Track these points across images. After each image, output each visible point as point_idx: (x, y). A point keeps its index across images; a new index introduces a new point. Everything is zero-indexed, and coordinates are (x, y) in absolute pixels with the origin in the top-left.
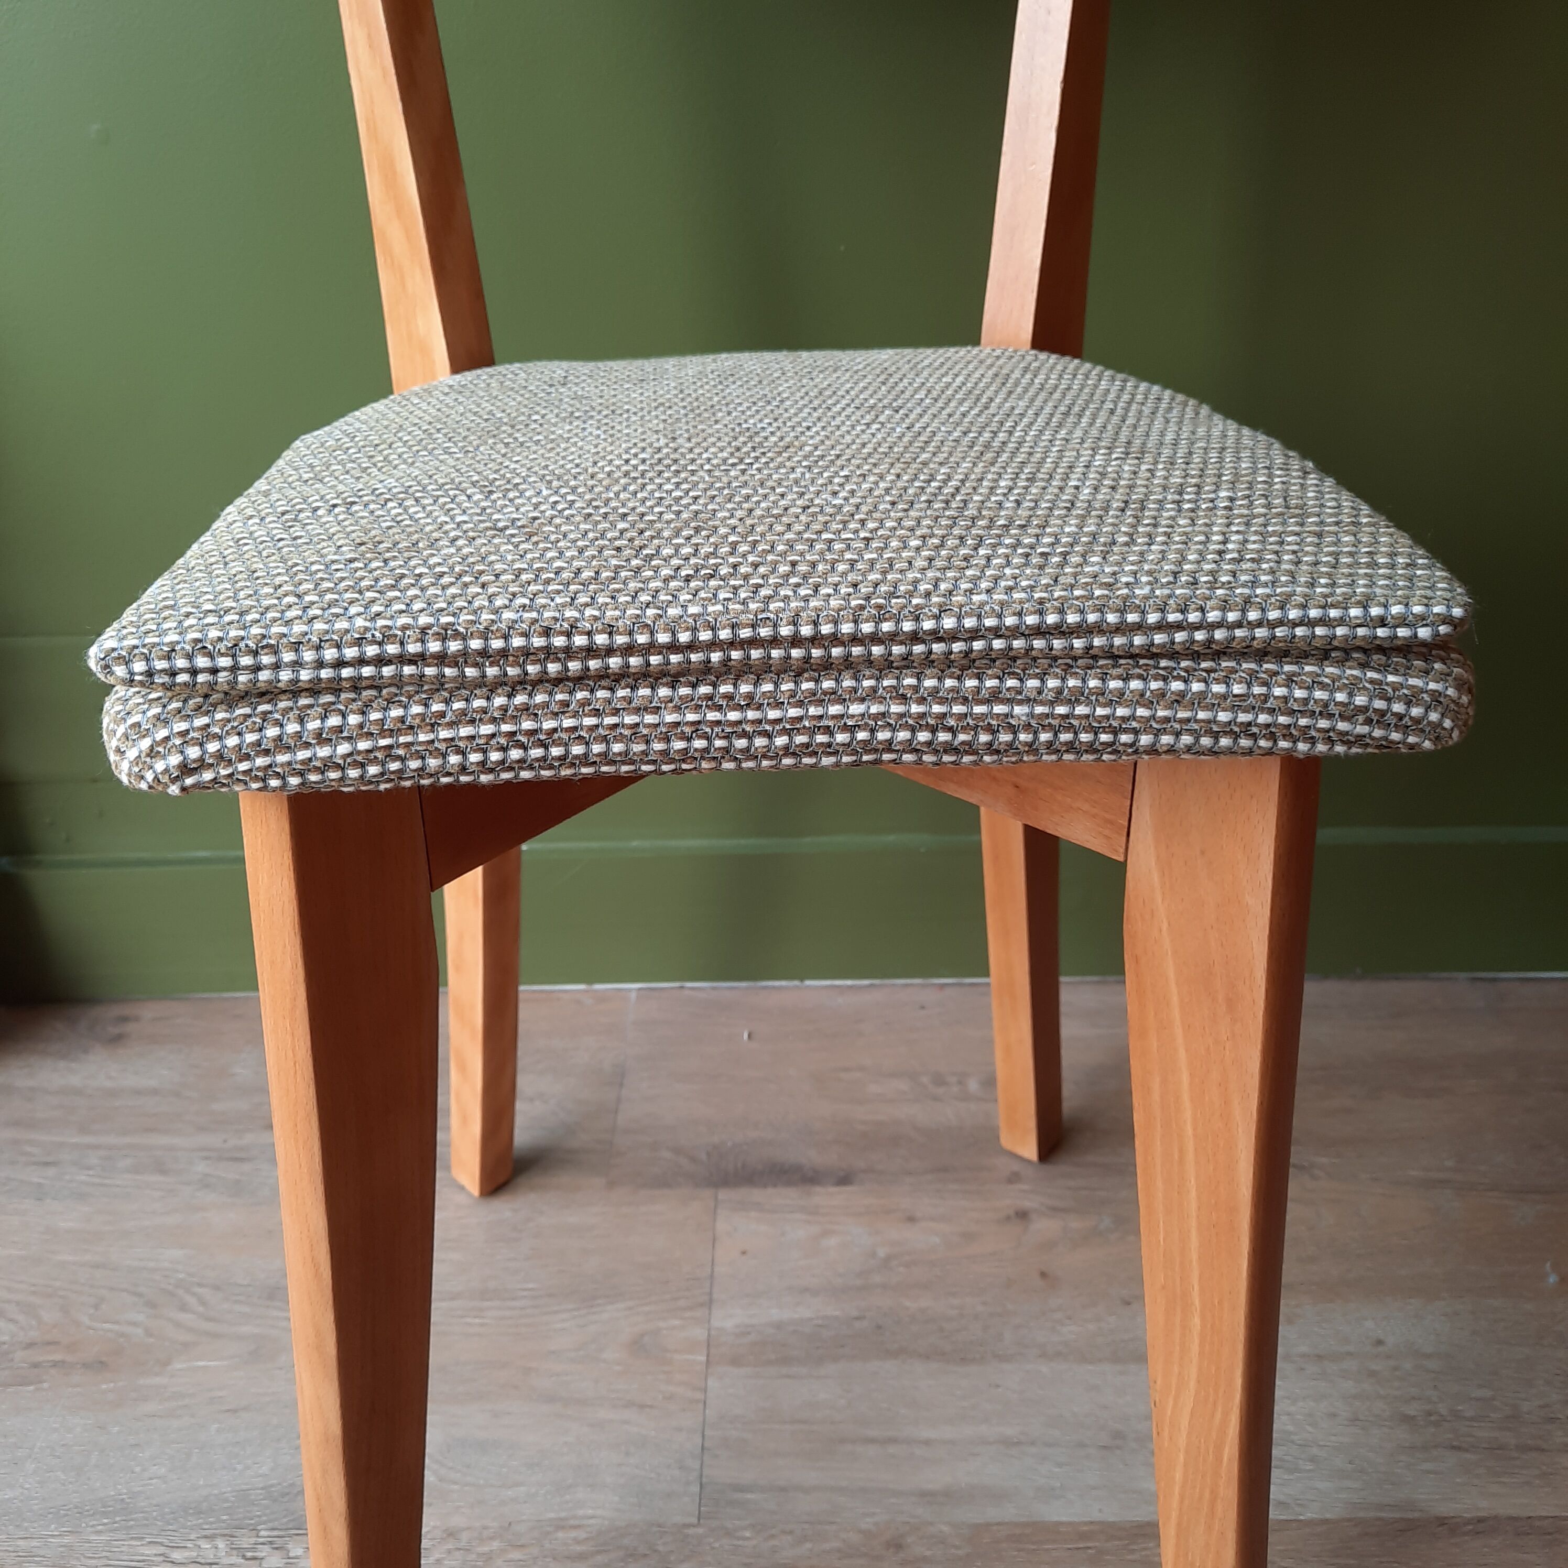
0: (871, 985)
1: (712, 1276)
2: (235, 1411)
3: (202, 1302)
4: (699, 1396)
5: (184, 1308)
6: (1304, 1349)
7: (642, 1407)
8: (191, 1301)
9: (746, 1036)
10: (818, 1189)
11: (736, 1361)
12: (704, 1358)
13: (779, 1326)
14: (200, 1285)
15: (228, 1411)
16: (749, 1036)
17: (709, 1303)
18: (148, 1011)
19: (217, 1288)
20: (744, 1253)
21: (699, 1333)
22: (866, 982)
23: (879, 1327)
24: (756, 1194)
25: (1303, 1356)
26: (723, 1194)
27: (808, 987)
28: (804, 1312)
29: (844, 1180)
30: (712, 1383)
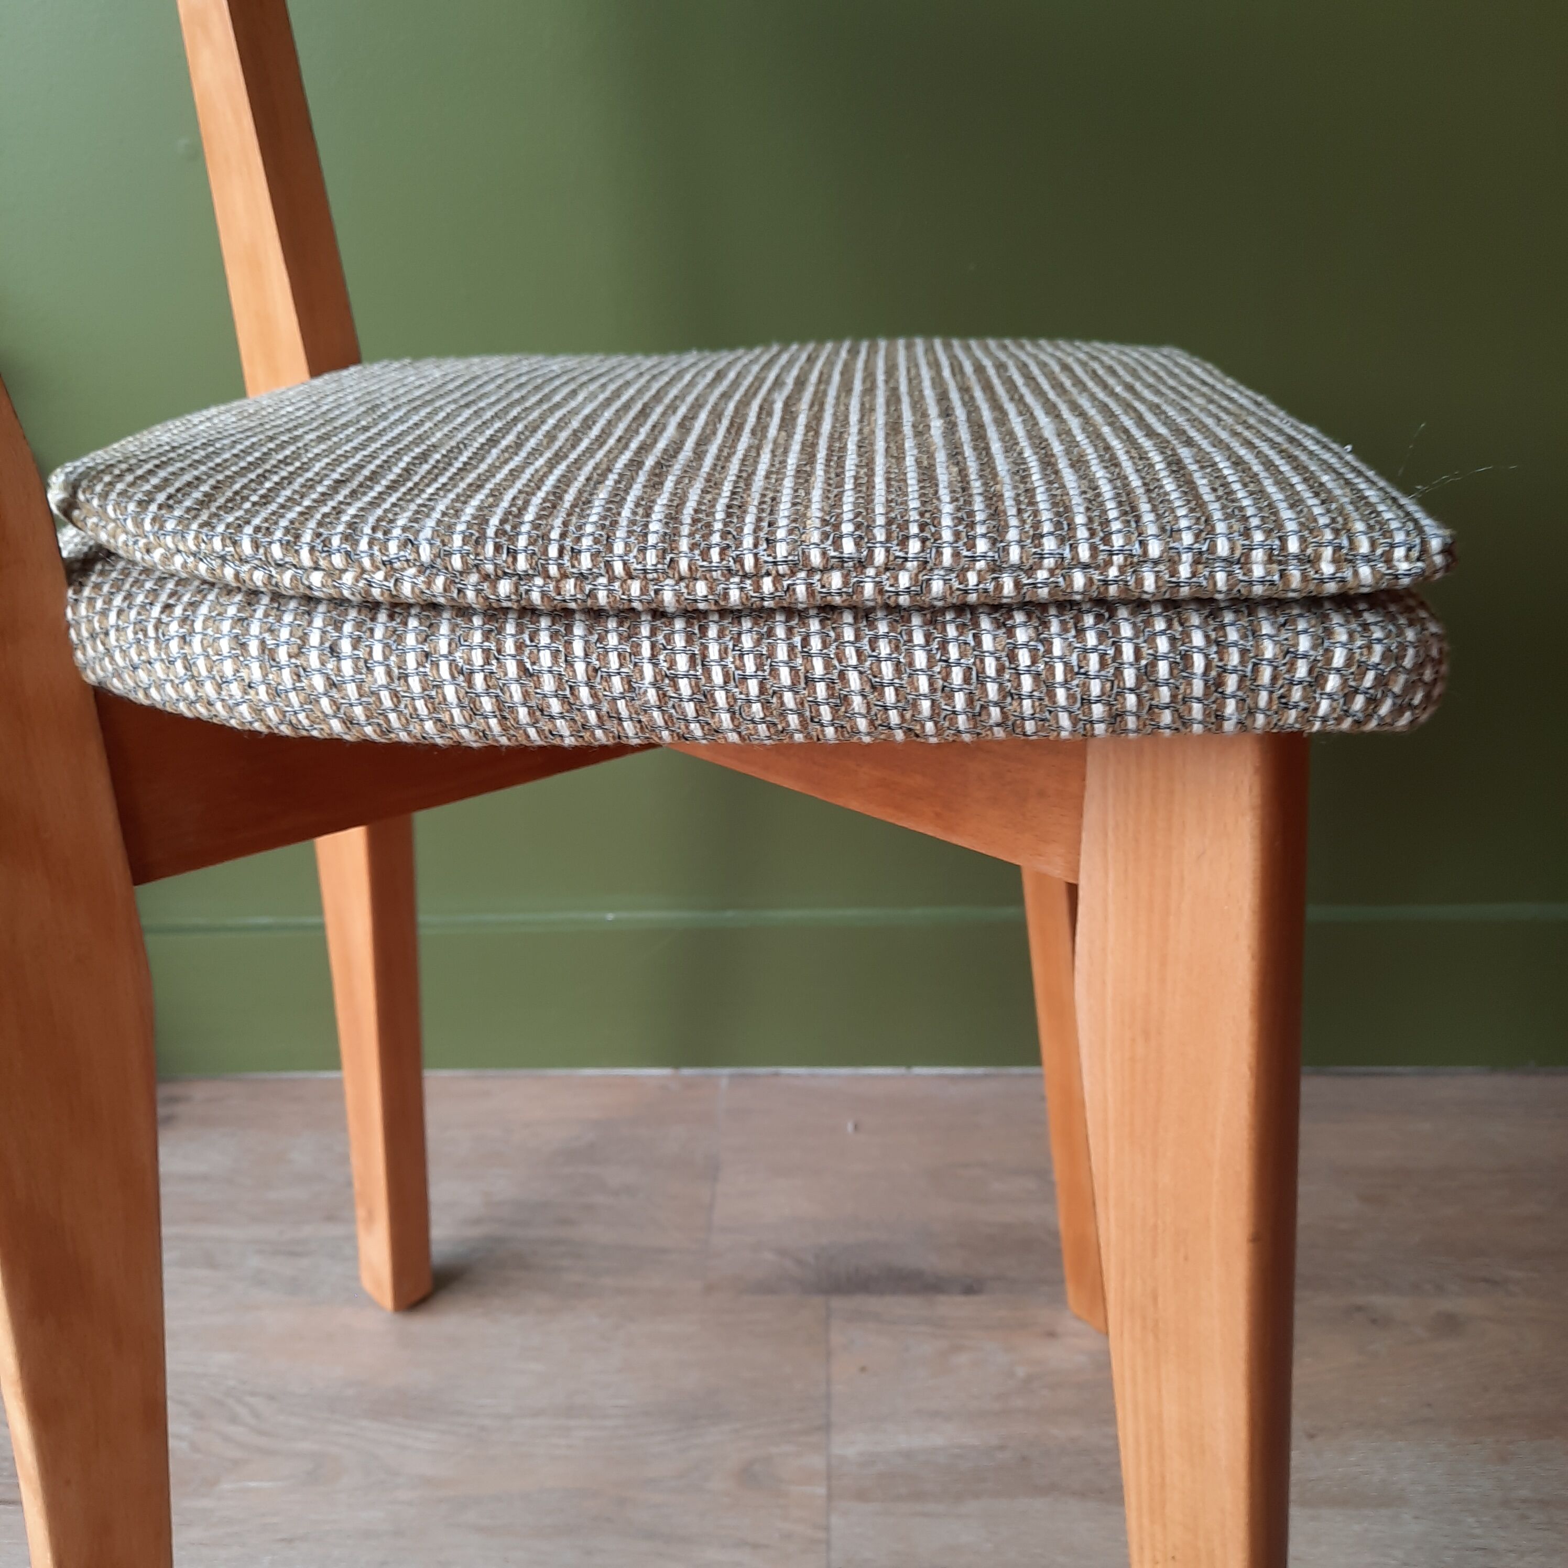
0: (986, 1076)
1: (828, 1397)
2: (290, 1541)
3: (256, 1414)
4: (821, 1535)
5: (234, 1419)
6: (1524, 1493)
7: (756, 1546)
8: (243, 1412)
9: (850, 1127)
10: (942, 1298)
11: (862, 1495)
12: (822, 1491)
13: (908, 1455)
14: (253, 1394)
15: (283, 1540)
16: (856, 1127)
17: (826, 1428)
18: (200, 1091)
19: (271, 1398)
20: (863, 1369)
21: (817, 1462)
22: (979, 1071)
23: (1024, 1459)
24: (873, 1303)
25: (1524, 1501)
26: (837, 1302)
27: (918, 1076)
28: (937, 1440)
29: (971, 1288)
30: (835, 1520)
